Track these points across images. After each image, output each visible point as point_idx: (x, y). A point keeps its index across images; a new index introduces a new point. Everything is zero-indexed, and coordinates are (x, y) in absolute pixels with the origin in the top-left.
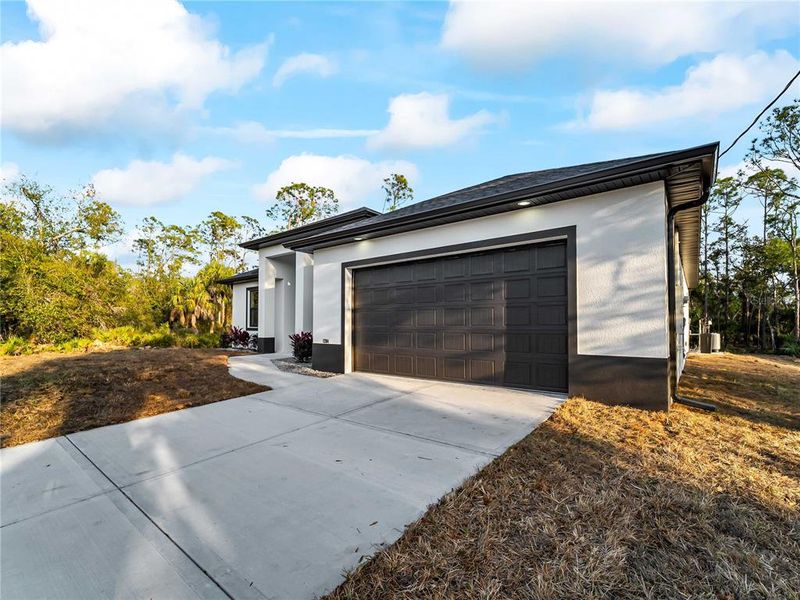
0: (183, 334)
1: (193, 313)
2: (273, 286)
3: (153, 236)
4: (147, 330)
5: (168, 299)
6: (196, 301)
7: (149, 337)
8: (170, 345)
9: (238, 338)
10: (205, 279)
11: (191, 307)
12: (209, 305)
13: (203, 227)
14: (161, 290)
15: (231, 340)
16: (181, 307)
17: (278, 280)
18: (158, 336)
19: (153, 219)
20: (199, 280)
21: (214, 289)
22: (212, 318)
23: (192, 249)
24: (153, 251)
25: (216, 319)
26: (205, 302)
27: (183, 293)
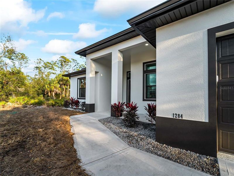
0: (48, 100)
1: (54, 91)
2: (95, 76)
3: (40, 66)
4: (33, 98)
5: (44, 86)
6: (55, 87)
7: (32, 101)
8: (41, 105)
9: (73, 103)
10: (58, 79)
11: (52, 89)
12: (59, 88)
13: (58, 62)
14: (42, 83)
15: (70, 104)
16: (49, 89)
17: (96, 73)
18: (36, 101)
19: (40, 59)
20: (56, 79)
21: (61, 83)
22: (61, 93)
23: (54, 69)
24: (41, 71)
25: (62, 94)
26: (58, 87)
27: (50, 84)
